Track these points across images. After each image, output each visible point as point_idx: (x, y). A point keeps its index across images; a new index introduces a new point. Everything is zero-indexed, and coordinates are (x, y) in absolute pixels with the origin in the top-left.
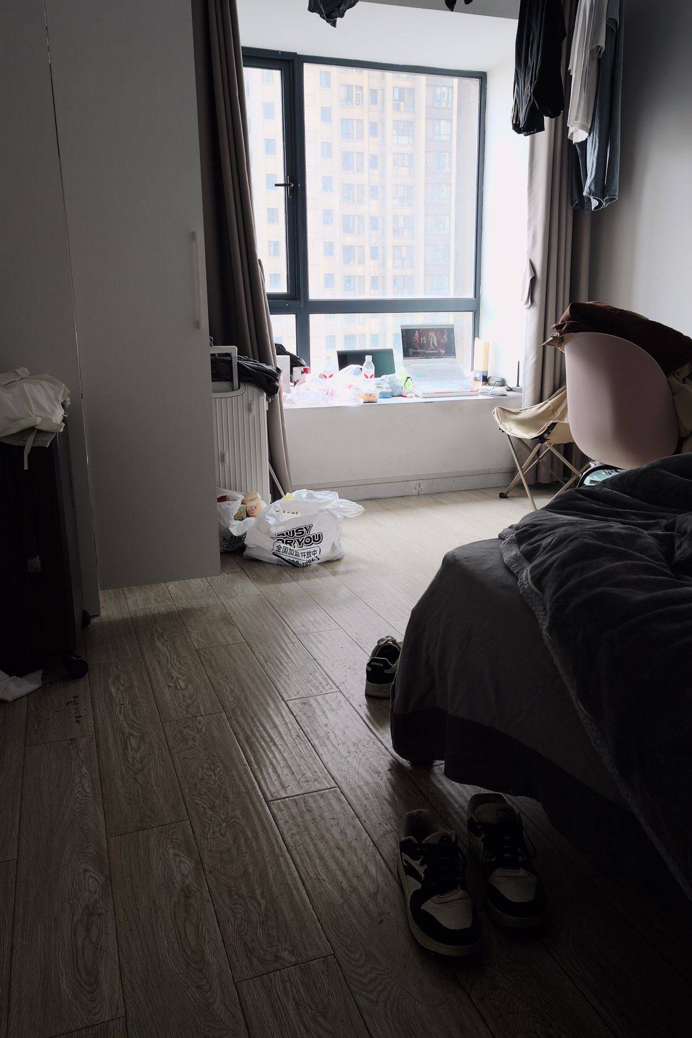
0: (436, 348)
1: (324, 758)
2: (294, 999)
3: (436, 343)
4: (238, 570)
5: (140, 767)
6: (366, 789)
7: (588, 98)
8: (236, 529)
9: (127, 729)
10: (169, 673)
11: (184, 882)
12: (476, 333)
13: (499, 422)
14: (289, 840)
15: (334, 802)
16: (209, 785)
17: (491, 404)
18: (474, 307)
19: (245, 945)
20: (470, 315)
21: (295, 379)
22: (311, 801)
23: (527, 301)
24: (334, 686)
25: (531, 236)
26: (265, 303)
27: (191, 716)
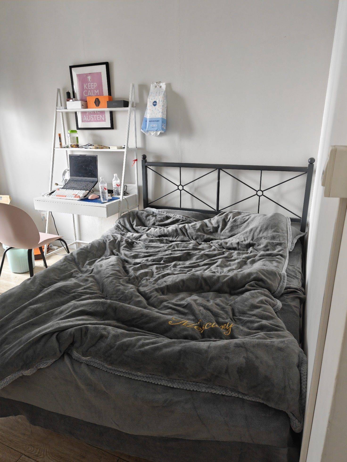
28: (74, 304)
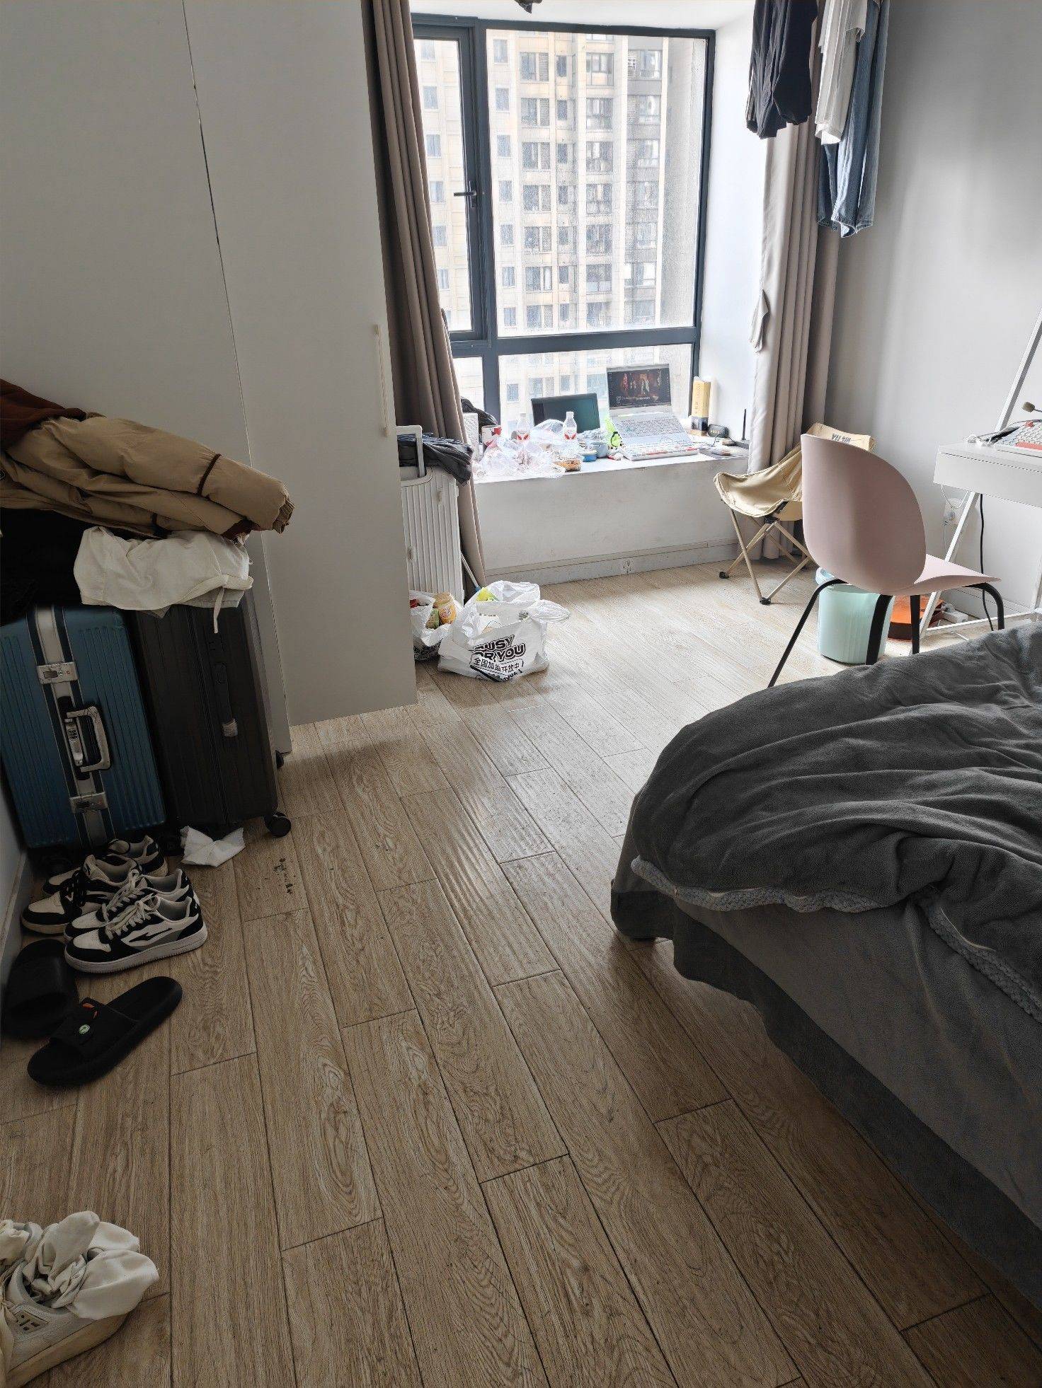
0: (647, 394)
1: (544, 933)
2: (536, 1200)
3: (648, 388)
4: (433, 686)
5: (360, 946)
6: (589, 973)
7: (842, 93)
8: (428, 638)
9: (341, 901)
10: (375, 829)
11: (420, 1078)
12: (695, 371)
13: (721, 493)
14: (516, 1031)
15: (557, 986)
16: (432, 968)
17: (713, 466)
18: (693, 337)
19: (485, 1144)
20: (687, 349)
21: (485, 441)
22: (533, 985)
23: (758, 344)
24: (549, 846)
25: (766, 259)
26: (448, 344)
27: (404, 884)
28: (979, 778)
